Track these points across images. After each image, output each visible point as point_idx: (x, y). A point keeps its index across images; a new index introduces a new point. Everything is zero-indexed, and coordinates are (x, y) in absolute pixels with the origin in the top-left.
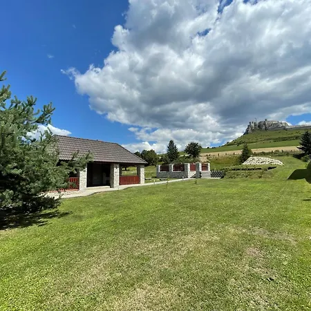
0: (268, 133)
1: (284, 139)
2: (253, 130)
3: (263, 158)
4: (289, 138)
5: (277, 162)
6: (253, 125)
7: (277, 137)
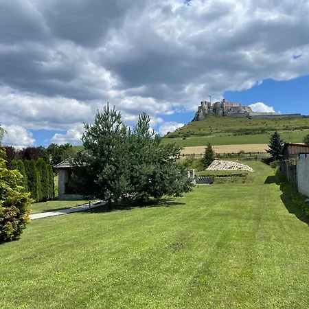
0: (227, 120)
1: (247, 132)
2: (206, 115)
3: (230, 163)
4: (253, 130)
5: (246, 168)
6: (206, 106)
7: (237, 128)
